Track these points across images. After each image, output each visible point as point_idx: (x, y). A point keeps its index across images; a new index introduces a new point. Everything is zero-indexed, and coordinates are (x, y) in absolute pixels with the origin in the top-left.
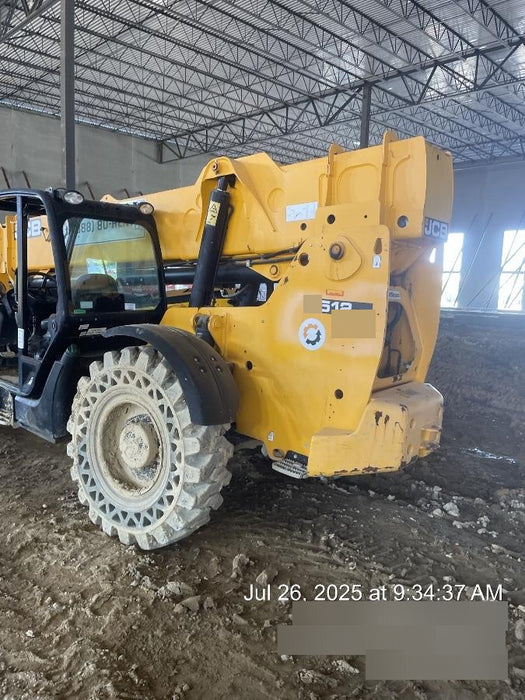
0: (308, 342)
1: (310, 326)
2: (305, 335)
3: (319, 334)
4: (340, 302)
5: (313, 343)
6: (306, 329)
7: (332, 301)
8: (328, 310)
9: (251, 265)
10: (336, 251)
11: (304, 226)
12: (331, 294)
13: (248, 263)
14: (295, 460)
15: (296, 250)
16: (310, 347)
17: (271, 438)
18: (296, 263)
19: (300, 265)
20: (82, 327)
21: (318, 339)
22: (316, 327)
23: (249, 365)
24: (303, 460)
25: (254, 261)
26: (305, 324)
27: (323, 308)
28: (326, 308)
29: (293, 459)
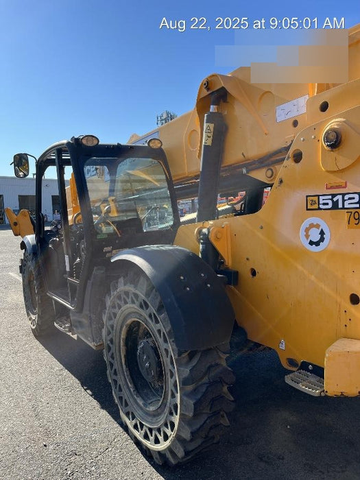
0: (311, 243)
1: (312, 226)
2: (307, 236)
3: (322, 233)
4: (344, 195)
5: (317, 244)
6: (307, 230)
7: (334, 196)
8: (330, 206)
9: (248, 172)
10: (332, 138)
11: (295, 123)
12: (332, 188)
13: (244, 171)
14: (311, 372)
15: (287, 148)
16: (314, 248)
17: (283, 347)
18: (289, 163)
19: (293, 164)
20: (106, 249)
21: (322, 239)
22: (318, 226)
23: (254, 273)
24: (319, 372)
25: (250, 167)
26: (306, 224)
27: (324, 204)
28: (327, 204)
29: (309, 371)
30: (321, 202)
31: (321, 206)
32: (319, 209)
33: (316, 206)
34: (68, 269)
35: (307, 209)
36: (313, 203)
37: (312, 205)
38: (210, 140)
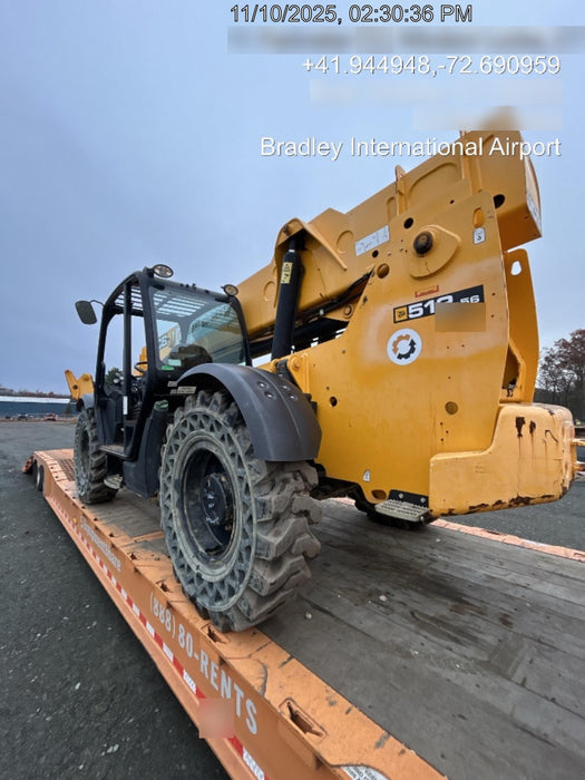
0: (400, 357)
1: (401, 338)
2: (395, 350)
3: (412, 343)
4: (435, 299)
5: (407, 356)
6: (395, 344)
7: (424, 302)
8: (421, 313)
9: (326, 313)
10: (422, 242)
11: (375, 254)
12: (422, 294)
13: (322, 314)
14: (402, 500)
16: (404, 362)
17: (367, 478)
18: (374, 278)
19: (379, 280)
20: (171, 384)
21: (412, 350)
22: (407, 337)
23: (334, 402)
25: (327, 309)
26: (394, 338)
27: (414, 313)
28: (417, 312)
29: (399, 499)
30: (411, 311)
31: (411, 316)
32: (409, 319)
33: (405, 317)
34: (125, 412)
35: (395, 322)
36: (401, 314)
37: (401, 317)
38: (289, 278)
